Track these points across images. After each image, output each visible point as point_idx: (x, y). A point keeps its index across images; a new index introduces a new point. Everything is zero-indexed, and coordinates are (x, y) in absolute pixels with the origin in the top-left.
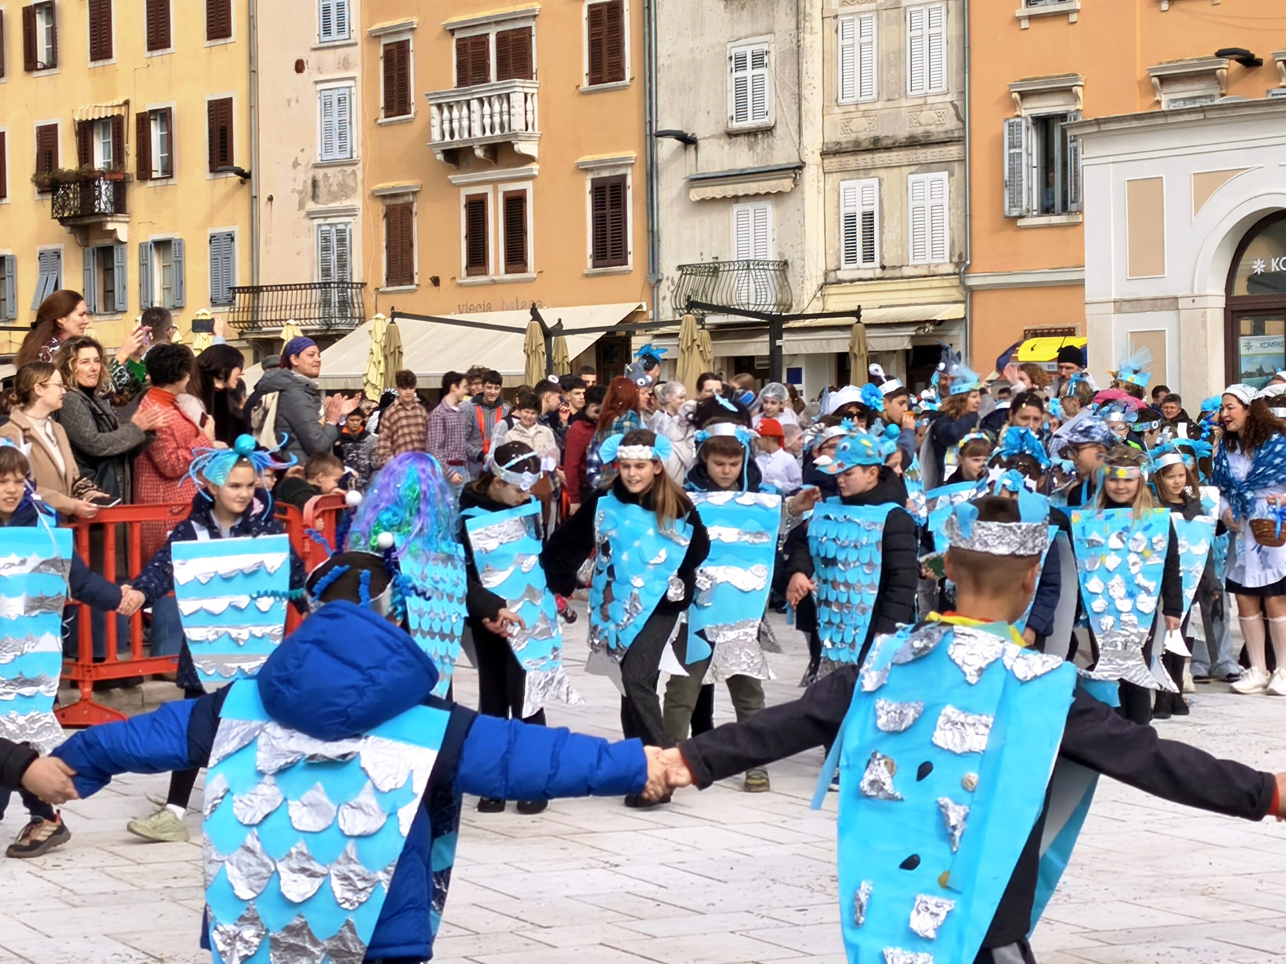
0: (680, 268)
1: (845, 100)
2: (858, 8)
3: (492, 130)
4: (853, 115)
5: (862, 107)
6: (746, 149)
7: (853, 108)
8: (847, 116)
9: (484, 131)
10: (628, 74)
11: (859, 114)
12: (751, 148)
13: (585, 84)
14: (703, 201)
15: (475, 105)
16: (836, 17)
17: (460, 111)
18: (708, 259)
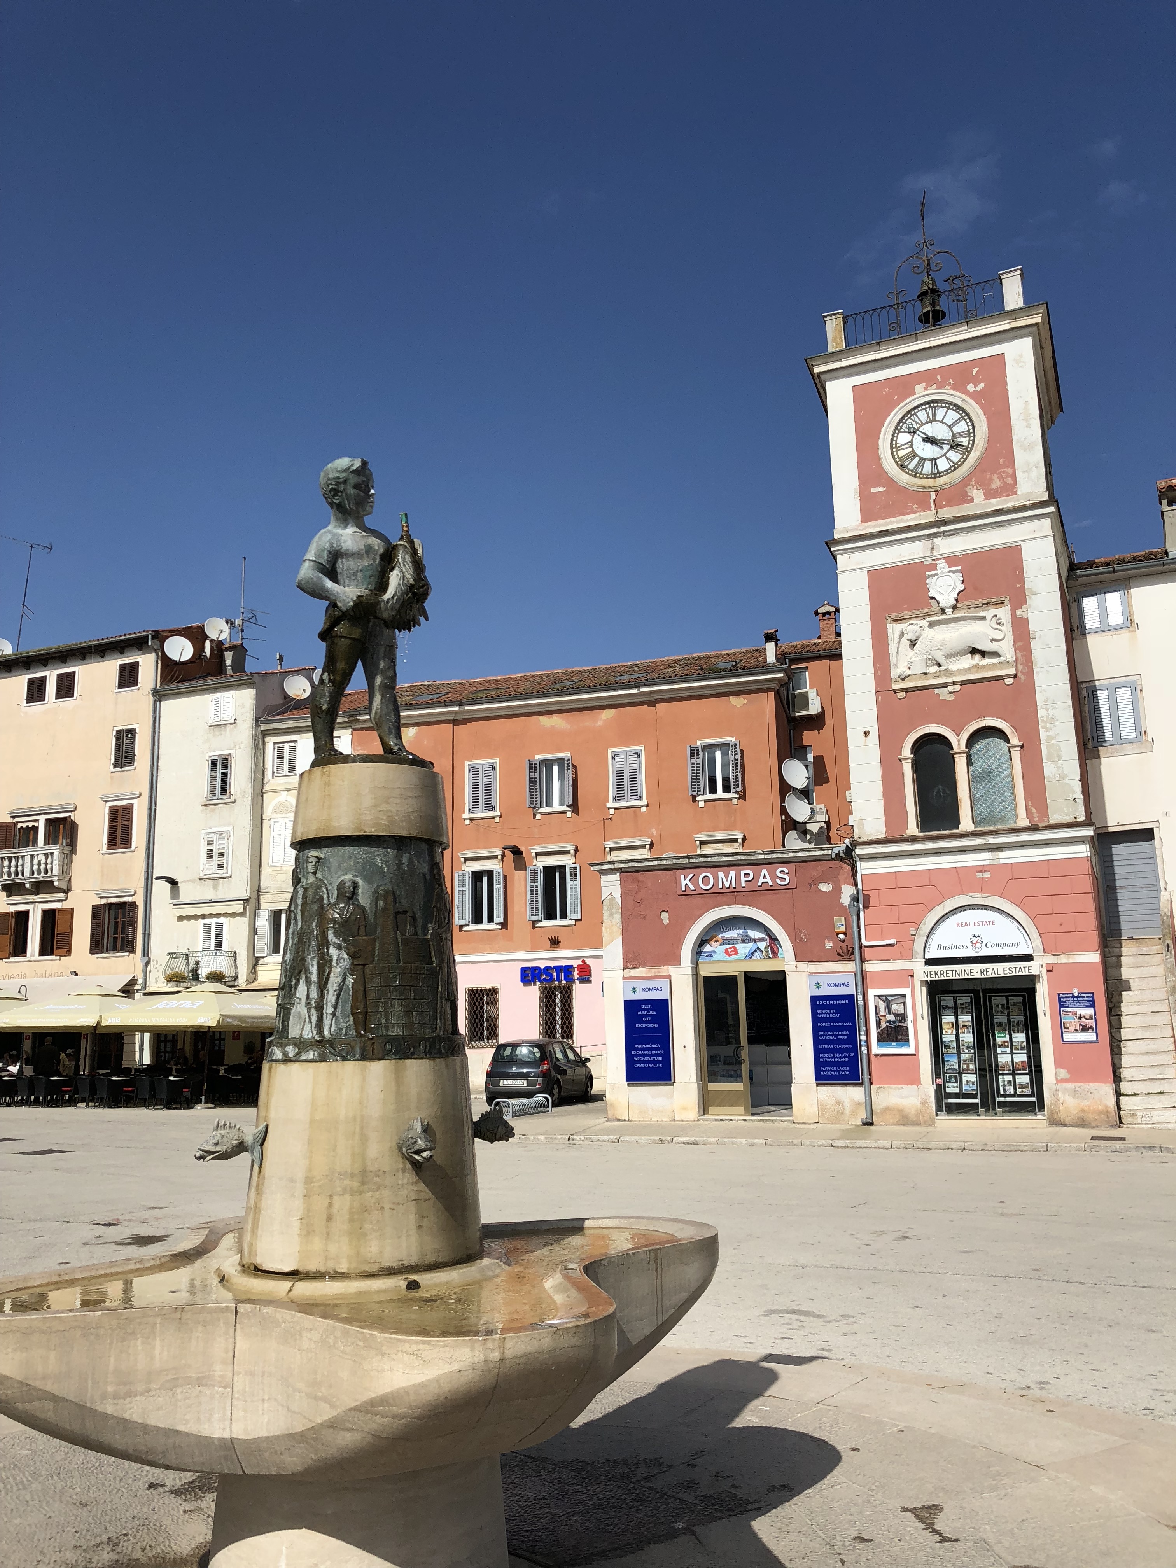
0: (169, 954)
1: (274, 864)
2: (283, 815)
3: (39, 872)
4: (279, 872)
5: (284, 868)
6: (212, 889)
7: (279, 869)
8: (276, 872)
9: (33, 874)
10: (134, 845)
11: (282, 872)
12: (215, 887)
13: (105, 847)
14: (181, 918)
15: (28, 859)
16: (270, 819)
17: (17, 862)
18: (183, 950)
